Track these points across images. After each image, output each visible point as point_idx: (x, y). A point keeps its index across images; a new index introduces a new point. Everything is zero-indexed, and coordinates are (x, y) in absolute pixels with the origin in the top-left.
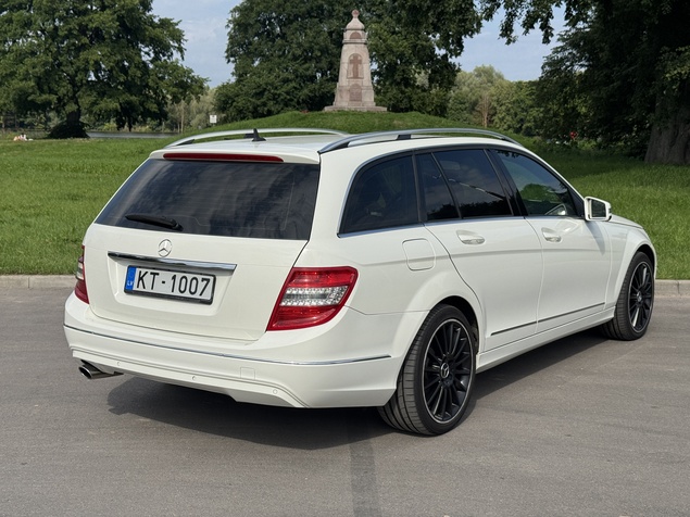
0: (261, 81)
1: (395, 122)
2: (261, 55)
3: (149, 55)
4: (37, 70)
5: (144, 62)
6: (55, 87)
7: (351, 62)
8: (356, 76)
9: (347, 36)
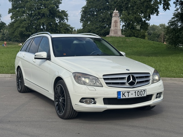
0: (90, 28)
1: (127, 40)
2: (90, 20)
3: (58, 21)
4: (26, 25)
5: (56, 23)
6: (30, 30)
7: (114, 22)
8: (116, 26)
9: (113, 15)
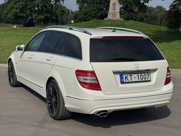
0: (86, 10)
1: (125, 23)
2: (87, 2)
3: (53, 2)
4: (20, 6)
5: (52, 4)
6: (25, 11)
7: (113, 5)
8: (114, 9)
